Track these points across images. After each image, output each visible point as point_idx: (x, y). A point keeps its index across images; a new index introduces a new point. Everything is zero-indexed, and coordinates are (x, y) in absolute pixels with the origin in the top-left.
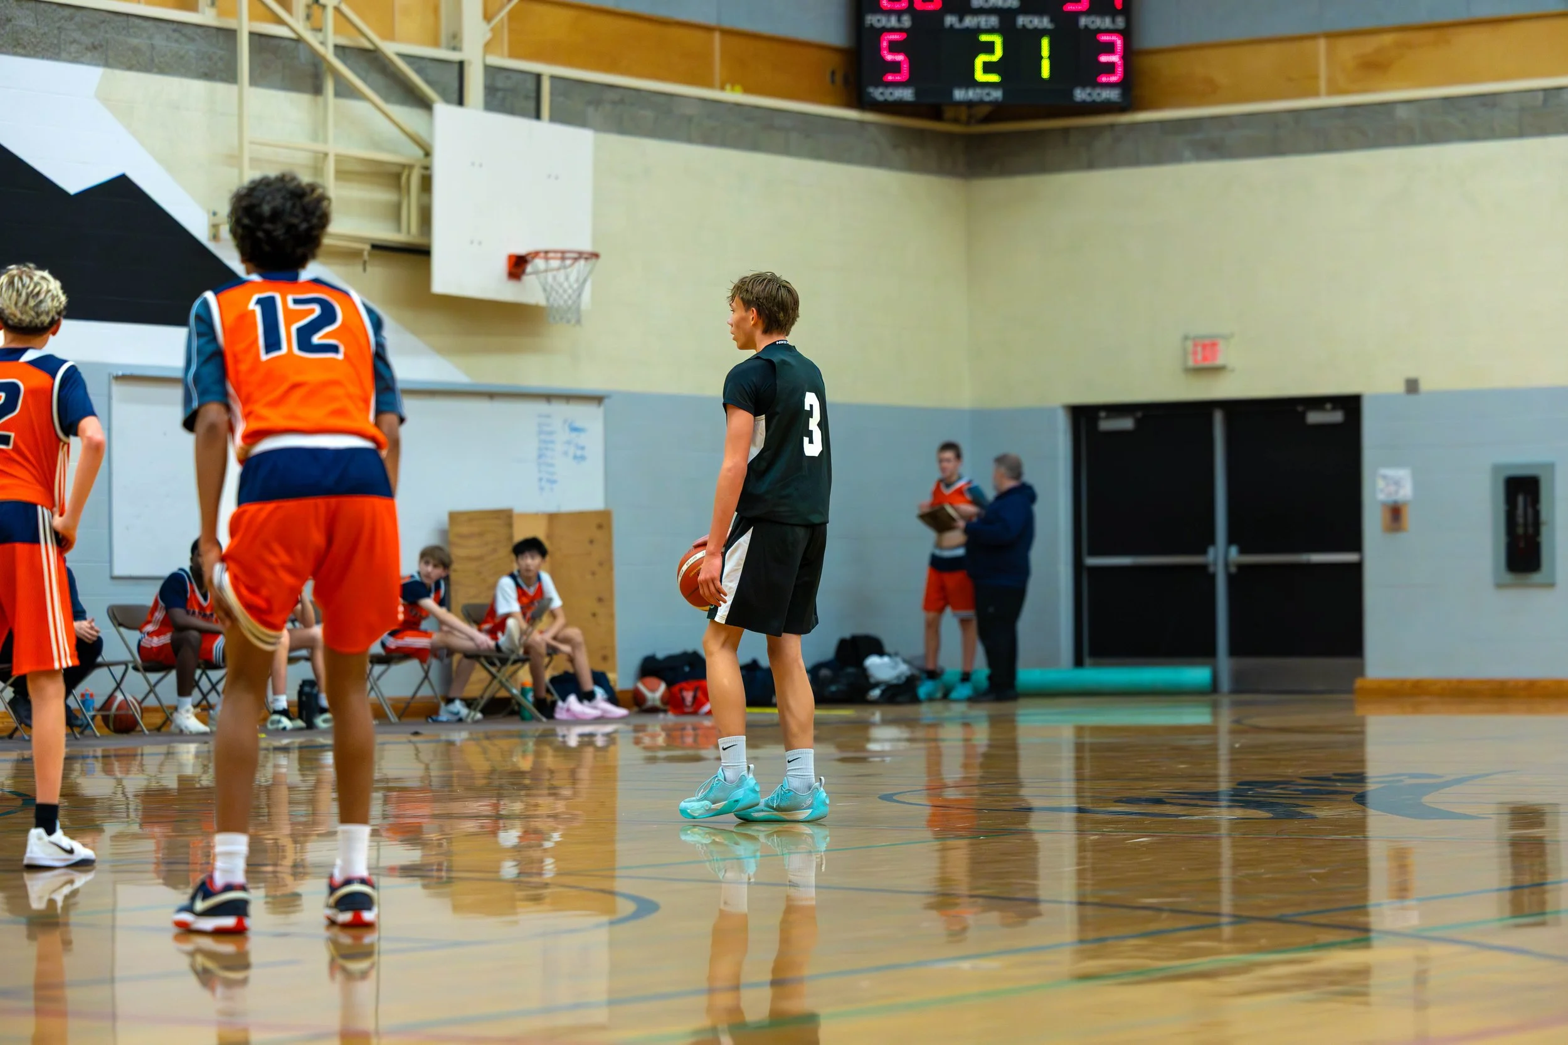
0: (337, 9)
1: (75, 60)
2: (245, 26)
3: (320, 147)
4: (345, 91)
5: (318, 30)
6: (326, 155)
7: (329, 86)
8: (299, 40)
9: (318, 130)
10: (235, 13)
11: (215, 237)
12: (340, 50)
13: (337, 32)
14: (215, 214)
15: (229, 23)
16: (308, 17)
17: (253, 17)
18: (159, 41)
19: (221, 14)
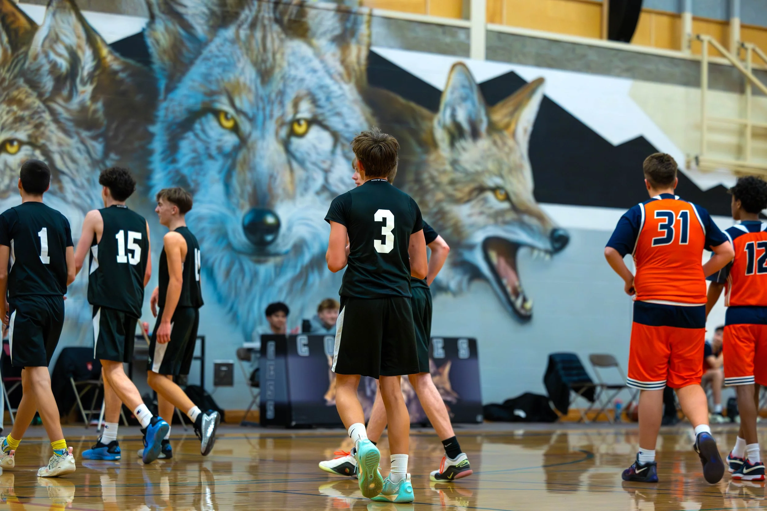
0: (754, 50)
1: (619, 75)
2: (706, 58)
3: (743, 121)
4: (757, 92)
5: (743, 60)
6: (745, 126)
7: (749, 90)
8: (733, 66)
9: (743, 112)
10: (700, 52)
11: (688, 167)
12: (755, 71)
13: (754, 61)
14: (688, 155)
15: (697, 57)
16: (739, 54)
17: (710, 53)
18: (663, 67)
19: (694, 52)
